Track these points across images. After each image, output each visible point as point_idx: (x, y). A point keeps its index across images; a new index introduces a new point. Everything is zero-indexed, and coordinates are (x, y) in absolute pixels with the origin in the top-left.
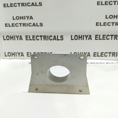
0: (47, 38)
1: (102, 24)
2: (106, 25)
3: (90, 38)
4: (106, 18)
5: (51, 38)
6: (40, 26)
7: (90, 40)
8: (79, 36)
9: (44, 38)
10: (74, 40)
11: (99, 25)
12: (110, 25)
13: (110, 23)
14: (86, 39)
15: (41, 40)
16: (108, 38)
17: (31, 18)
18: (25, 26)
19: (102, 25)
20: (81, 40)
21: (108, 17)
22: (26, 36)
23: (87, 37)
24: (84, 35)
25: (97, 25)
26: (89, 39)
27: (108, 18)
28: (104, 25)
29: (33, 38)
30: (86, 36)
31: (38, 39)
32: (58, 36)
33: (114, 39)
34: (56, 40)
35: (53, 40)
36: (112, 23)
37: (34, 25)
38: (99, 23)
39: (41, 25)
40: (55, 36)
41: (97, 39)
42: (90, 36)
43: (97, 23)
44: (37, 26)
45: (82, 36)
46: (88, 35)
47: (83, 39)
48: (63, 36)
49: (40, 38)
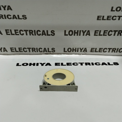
0: (34, 33)
1: (105, 18)
2: (110, 20)
3: (88, 33)
4: (112, 10)
5: (39, 33)
6: (23, 19)
7: (88, 35)
8: (75, 31)
9: (30, 33)
10: (68, 35)
11: (101, 19)
12: (115, 19)
13: (116, 17)
14: (83, 35)
15: (27, 35)
16: (110, 34)
17: (9, 8)
18: (3, 18)
19: (105, 20)
20: (77, 35)
21: (114, 9)
22: (6, 30)
23: (84, 33)
24: (81, 30)
25: (98, 19)
26: (86, 35)
27: (114, 11)
28: (107, 19)
29: (16, 32)
30: (83, 31)
31: (22, 34)
32: (47, 31)
33: (118, 35)
34: (45, 35)
35: (42, 35)
36: (118, 16)
37: (14, 17)
38: (102, 17)
39: (25, 17)
40: (43, 31)
41: (97, 35)
42: (89, 31)
43: (98, 17)
44: (19, 18)
45: (78, 31)
46: (86, 31)
47: (80, 35)
48: (54, 31)
49: (24, 32)
